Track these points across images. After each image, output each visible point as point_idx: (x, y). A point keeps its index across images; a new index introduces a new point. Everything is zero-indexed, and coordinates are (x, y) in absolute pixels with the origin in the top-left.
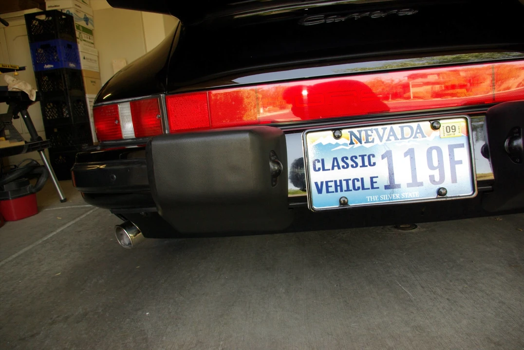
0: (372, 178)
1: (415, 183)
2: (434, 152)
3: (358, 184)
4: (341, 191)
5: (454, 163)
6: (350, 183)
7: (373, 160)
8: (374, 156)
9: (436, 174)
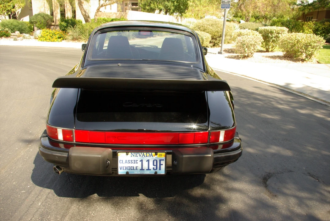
0: (136, 167)
1: (149, 169)
2: (155, 161)
3: (132, 168)
4: (127, 169)
5: (160, 165)
6: (130, 167)
7: (137, 162)
8: (137, 161)
9: (155, 167)
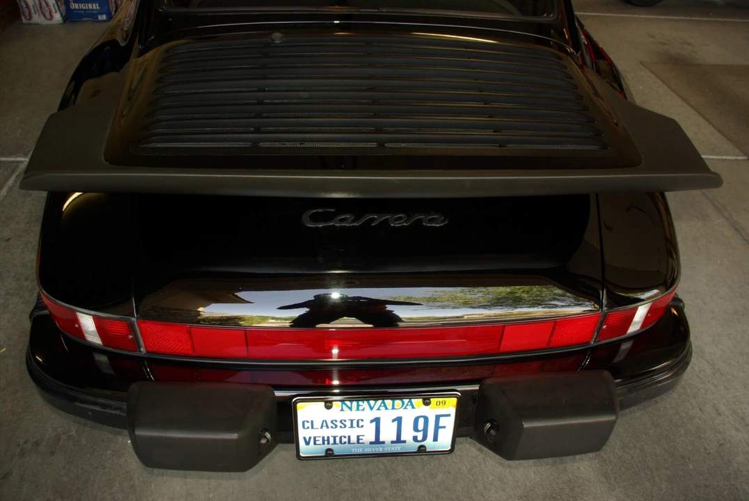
1: (399, 441)
2: (421, 421)
4: (328, 443)
5: (437, 427)
6: (338, 439)
7: (361, 423)
8: (362, 420)
9: (420, 435)
